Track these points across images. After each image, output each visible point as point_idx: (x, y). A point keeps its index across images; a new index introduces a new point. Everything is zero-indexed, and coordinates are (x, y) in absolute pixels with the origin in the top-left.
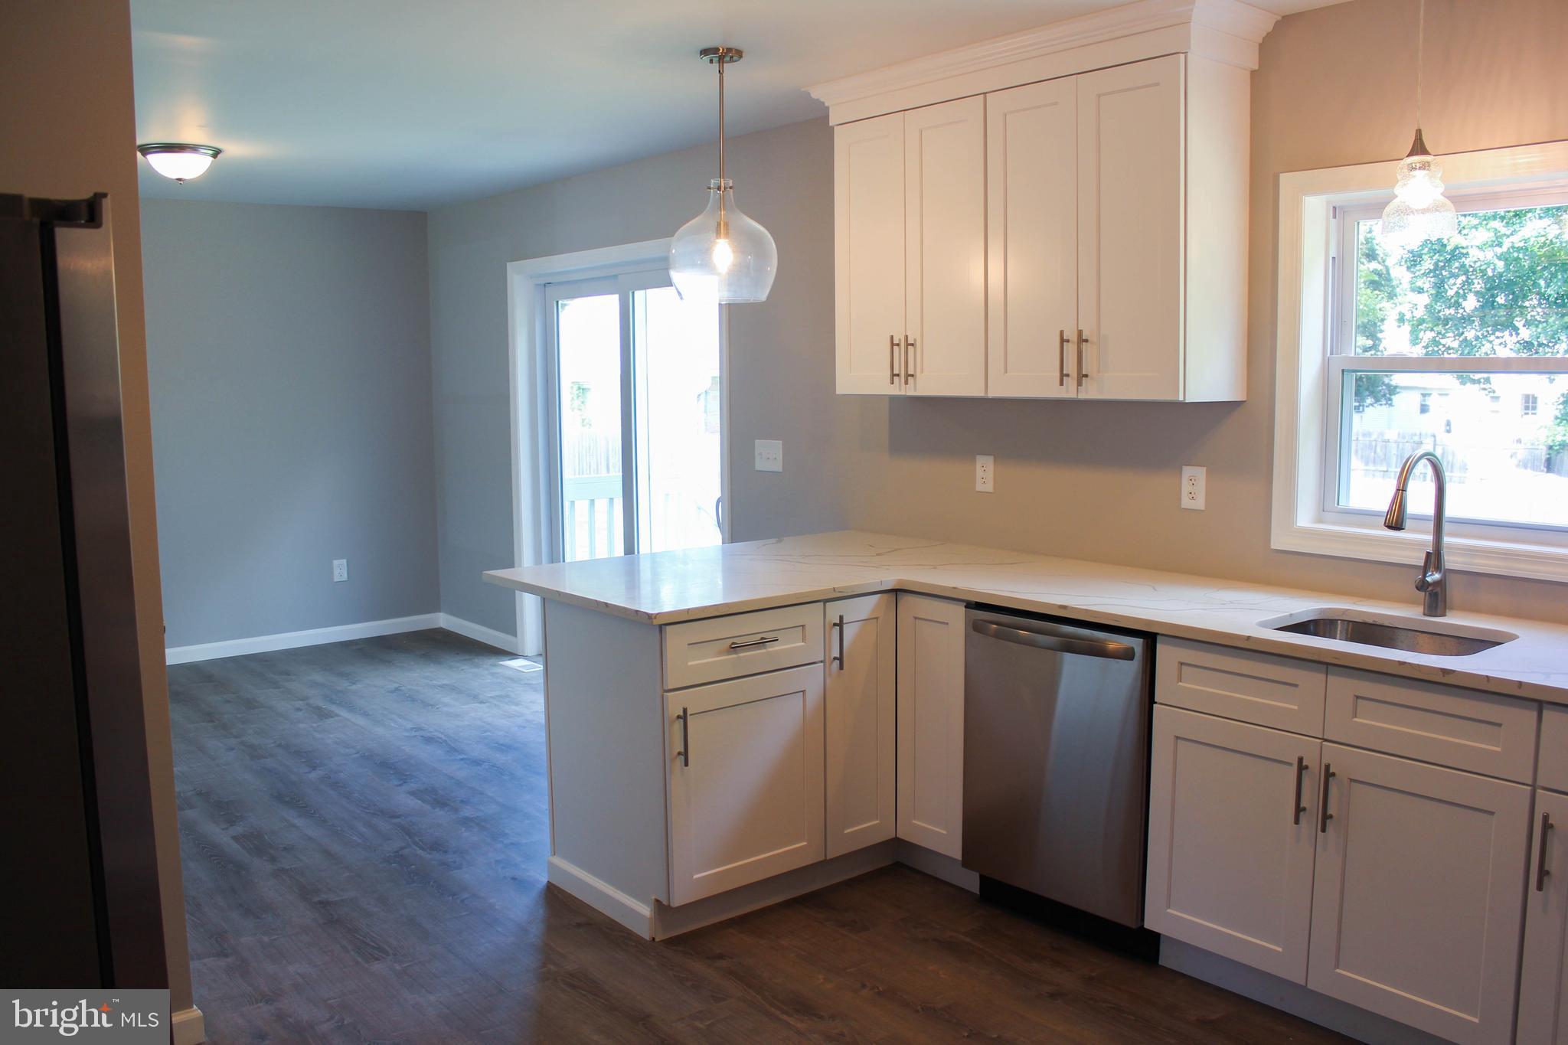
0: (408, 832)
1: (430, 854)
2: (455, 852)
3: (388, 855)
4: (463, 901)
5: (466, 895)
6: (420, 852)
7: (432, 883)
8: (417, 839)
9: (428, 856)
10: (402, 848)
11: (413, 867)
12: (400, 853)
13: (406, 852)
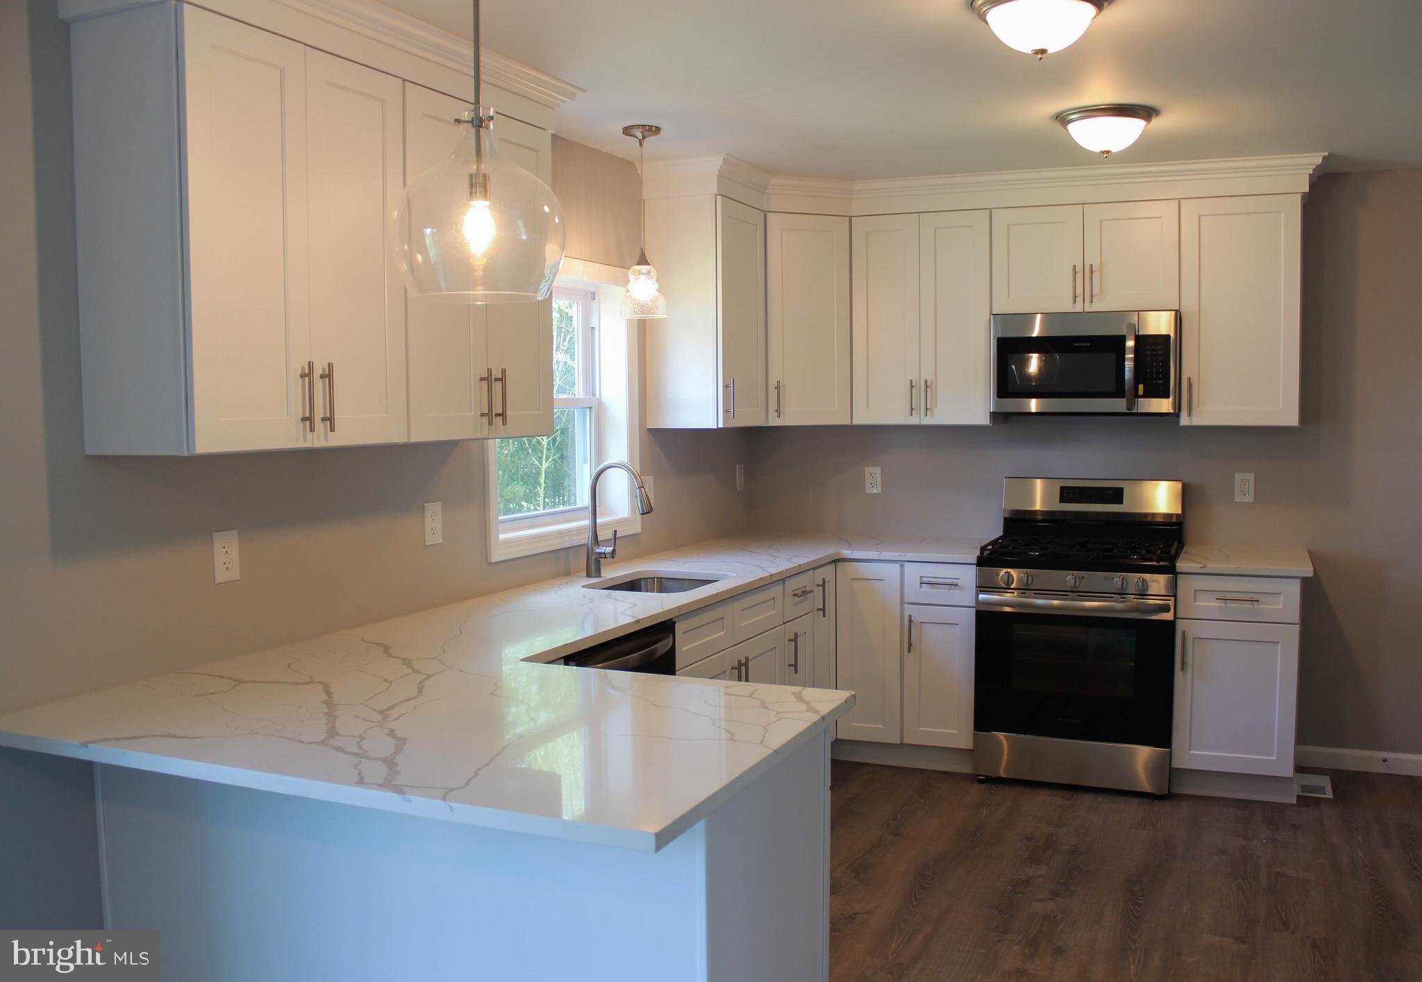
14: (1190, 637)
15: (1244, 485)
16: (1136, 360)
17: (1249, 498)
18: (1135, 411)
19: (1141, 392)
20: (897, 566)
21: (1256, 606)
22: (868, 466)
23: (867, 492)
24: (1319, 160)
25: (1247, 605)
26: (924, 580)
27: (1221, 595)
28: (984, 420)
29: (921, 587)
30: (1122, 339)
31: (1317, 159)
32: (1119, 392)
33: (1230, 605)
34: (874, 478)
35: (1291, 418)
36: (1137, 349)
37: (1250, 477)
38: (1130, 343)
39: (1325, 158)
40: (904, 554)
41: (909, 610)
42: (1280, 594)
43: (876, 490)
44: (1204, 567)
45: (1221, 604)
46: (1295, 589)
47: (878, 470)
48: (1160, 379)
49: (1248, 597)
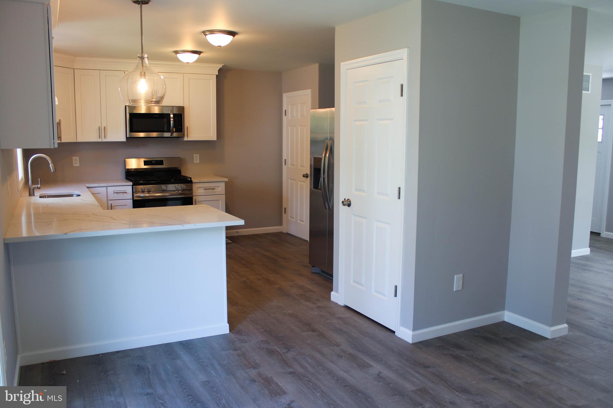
0: (285, 363)
1: (274, 348)
2: (263, 348)
3: (293, 350)
4: (263, 328)
5: (262, 330)
6: (279, 350)
7: (274, 336)
8: (280, 357)
9: (275, 347)
10: (287, 352)
11: (281, 343)
12: (287, 350)
13: (285, 351)
14: (197, 201)
15: (197, 158)
16: (174, 121)
17: (198, 162)
18: (173, 136)
19: (174, 131)
20: (105, 188)
21: (214, 190)
22: (74, 157)
23: (74, 166)
24: (221, 66)
25: (211, 190)
26: (115, 192)
27: (205, 188)
28: (123, 139)
29: (114, 194)
30: (169, 115)
31: (220, 66)
32: (169, 131)
33: (207, 191)
34: (76, 161)
35: (214, 138)
36: (174, 117)
37: (198, 155)
38: (172, 116)
39: (223, 66)
40: (108, 184)
41: (110, 202)
42: (219, 186)
43: (78, 165)
44: (200, 181)
45: (205, 191)
46: (223, 185)
47: (77, 158)
48: (180, 127)
49: (212, 188)
